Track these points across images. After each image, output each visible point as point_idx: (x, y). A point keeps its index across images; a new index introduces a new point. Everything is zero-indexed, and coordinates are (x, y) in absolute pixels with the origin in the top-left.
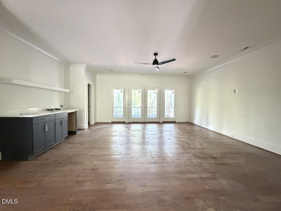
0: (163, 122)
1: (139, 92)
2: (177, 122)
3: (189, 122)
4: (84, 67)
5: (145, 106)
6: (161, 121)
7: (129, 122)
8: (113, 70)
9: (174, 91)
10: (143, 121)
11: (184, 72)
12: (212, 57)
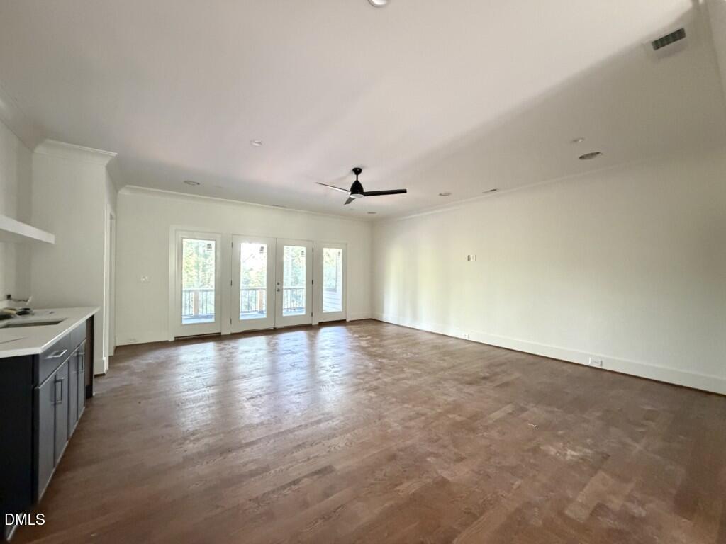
0: (320, 323)
1: (262, 249)
2: (348, 320)
3: (369, 317)
4: (106, 161)
5: (278, 287)
6: (315, 323)
7: (232, 334)
8: (198, 184)
9: (341, 251)
10: (271, 326)
11: (369, 213)
12: (440, 194)
